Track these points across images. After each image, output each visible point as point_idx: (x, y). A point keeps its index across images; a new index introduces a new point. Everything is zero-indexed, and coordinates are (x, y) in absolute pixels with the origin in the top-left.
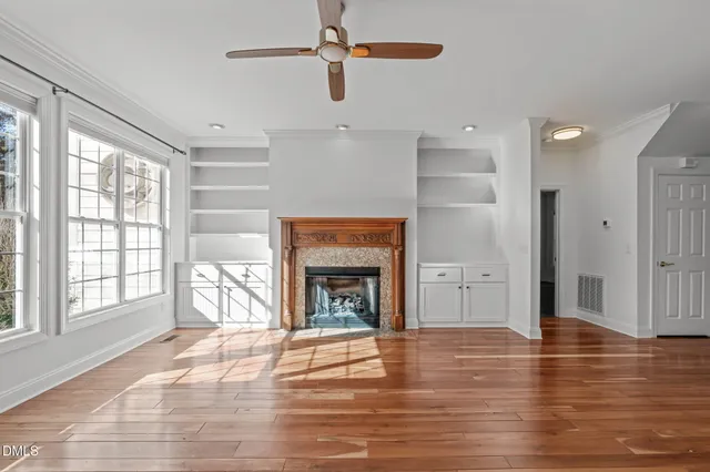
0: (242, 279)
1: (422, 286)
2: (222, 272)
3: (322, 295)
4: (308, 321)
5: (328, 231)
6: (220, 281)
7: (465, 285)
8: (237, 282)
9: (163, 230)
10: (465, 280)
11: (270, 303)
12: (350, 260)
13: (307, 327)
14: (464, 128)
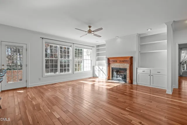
0: (102, 69)
1: (138, 74)
2: (99, 68)
3: (115, 73)
4: (112, 79)
5: (116, 60)
6: (99, 69)
7: (151, 75)
8: (101, 70)
9: (91, 61)
10: (151, 73)
11: (106, 74)
12: (120, 66)
13: (112, 80)
14: (148, 30)
